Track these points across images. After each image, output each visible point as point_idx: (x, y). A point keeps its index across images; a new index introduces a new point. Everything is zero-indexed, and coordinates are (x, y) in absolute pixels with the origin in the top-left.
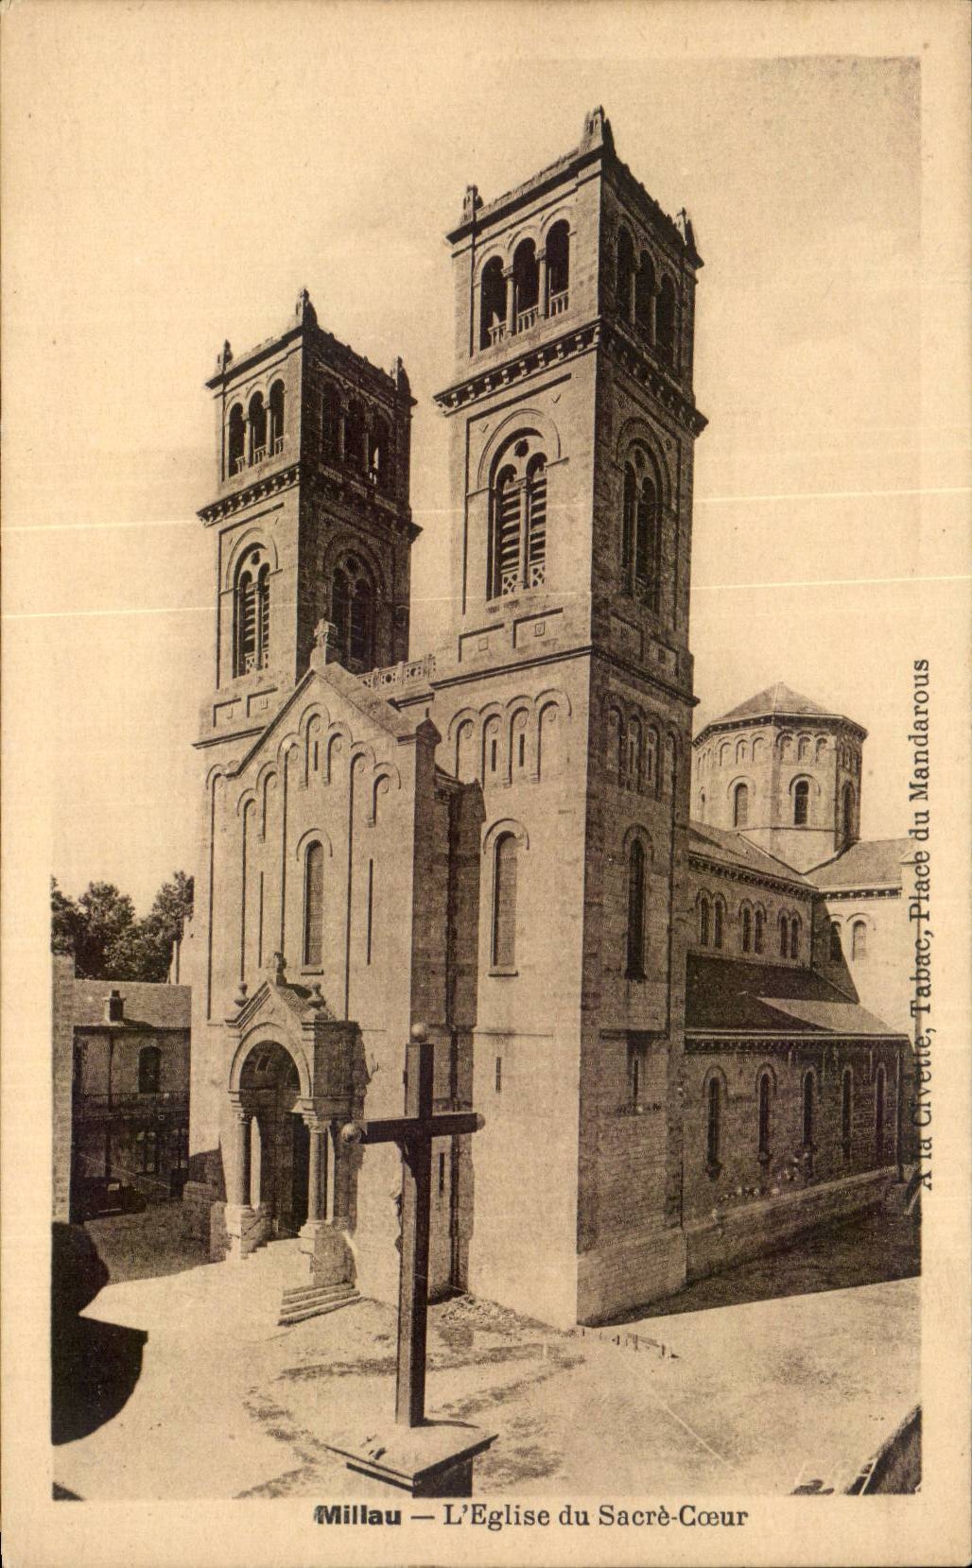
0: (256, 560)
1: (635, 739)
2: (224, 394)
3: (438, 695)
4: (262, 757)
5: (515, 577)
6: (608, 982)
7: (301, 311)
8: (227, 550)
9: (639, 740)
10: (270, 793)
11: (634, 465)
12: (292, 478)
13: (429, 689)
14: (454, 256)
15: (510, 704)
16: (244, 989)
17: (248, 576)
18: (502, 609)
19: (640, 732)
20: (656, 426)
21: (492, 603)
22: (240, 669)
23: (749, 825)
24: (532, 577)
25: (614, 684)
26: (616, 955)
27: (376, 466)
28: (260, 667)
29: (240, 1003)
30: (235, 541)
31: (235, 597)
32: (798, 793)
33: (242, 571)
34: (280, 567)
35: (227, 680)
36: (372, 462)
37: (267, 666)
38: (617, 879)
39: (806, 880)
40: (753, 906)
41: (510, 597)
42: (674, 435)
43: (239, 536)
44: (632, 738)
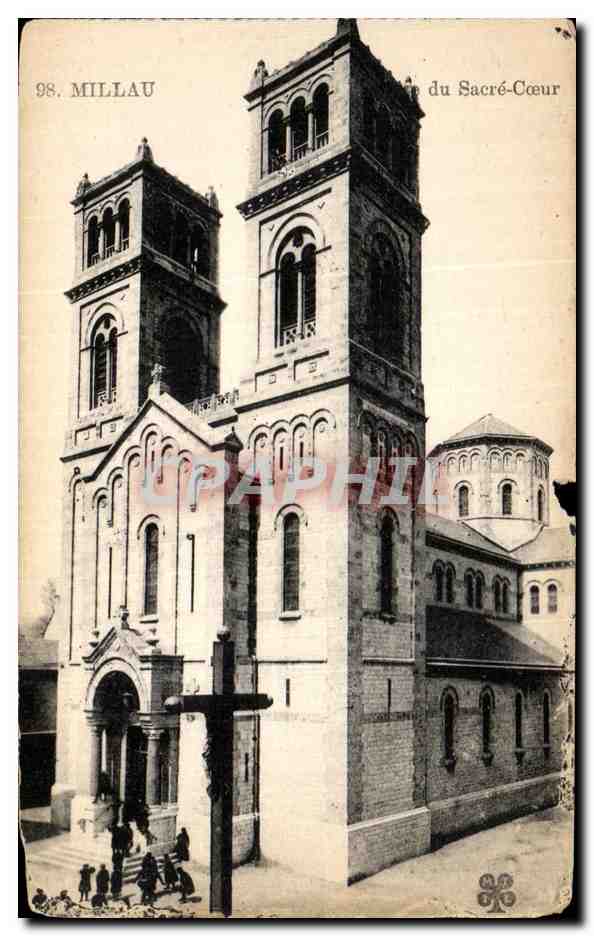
0: (107, 326)
1: (383, 444)
2: (84, 210)
3: (242, 417)
4: (111, 465)
5: (294, 332)
6: (365, 622)
7: (142, 150)
8: (86, 319)
9: (386, 446)
10: (116, 491)
11: (378, 251)
12: (135, 267)
13: (234, 413)
14: (250, 110)
15: (292, 420)
16: (97, 634)
17: (101, 336)
18: (286, 355)
19: (387, 439)
20: (393, 225)
21: (279, 350)
22: (93, 404)
23: (470, 517)
24: (307, 331)
25: (366, 405)
26: (371, 600)
27: (196, 260)
28: (110, 402)
29: (93, 645)
30: (92, 312)
31: (92, 353)
32: (504, 491)
33: (98, 332)
34: (126, 329)
35: (85, 411)
36: (193, 257)
37: (115, 400)
38: (372, 544)
39: (511, 555)
40: (474, 574)
41: (292, 345)
42: (406, 231)
43: (95, 309)
44: (381, 444)
